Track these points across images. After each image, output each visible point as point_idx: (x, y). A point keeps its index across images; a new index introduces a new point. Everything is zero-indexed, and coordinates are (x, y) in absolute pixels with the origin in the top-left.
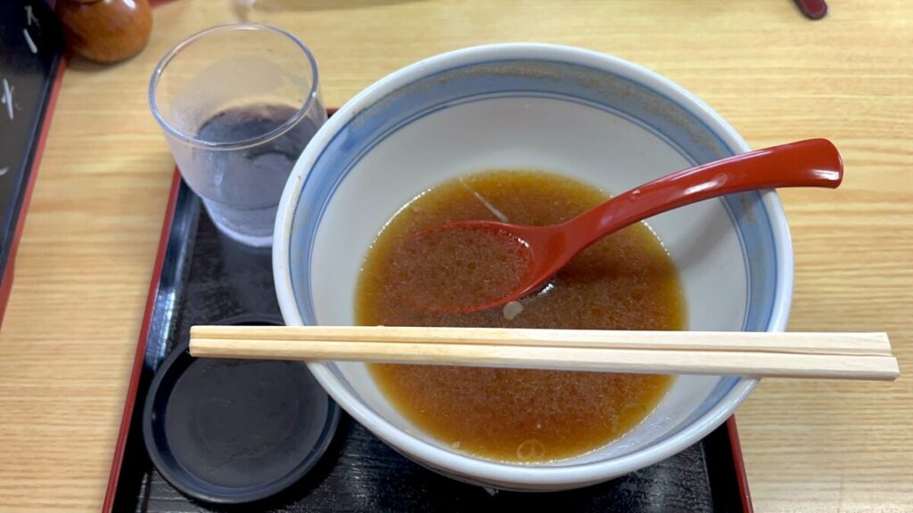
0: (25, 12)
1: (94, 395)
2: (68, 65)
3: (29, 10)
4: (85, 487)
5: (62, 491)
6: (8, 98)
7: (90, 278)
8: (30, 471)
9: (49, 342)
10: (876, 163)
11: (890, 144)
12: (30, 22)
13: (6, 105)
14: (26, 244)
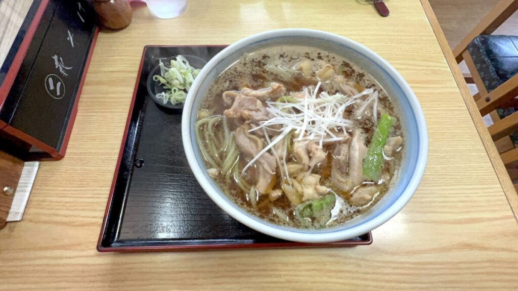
0: (78, 4)
1: (109, 155)
2: (100, 30)
3: (79, 4)
4: (105, 190)
5: (96, 192)
6: (71, 38)
7: (108, 110)
8: (82, 184)
9: (91, 135)
10: (407, 69)
11: (412, 62)
12: (80, 9)
13: (70, 41)
14: (83, 98)
